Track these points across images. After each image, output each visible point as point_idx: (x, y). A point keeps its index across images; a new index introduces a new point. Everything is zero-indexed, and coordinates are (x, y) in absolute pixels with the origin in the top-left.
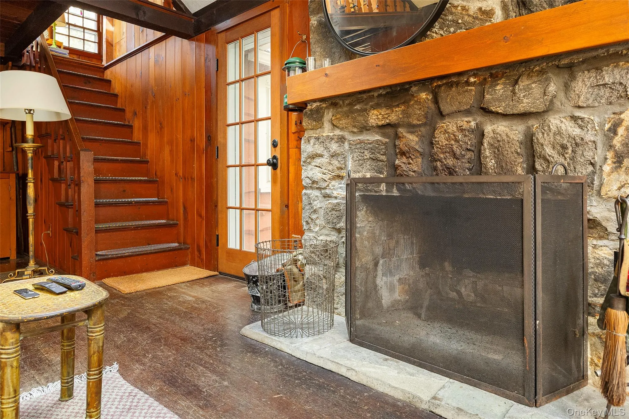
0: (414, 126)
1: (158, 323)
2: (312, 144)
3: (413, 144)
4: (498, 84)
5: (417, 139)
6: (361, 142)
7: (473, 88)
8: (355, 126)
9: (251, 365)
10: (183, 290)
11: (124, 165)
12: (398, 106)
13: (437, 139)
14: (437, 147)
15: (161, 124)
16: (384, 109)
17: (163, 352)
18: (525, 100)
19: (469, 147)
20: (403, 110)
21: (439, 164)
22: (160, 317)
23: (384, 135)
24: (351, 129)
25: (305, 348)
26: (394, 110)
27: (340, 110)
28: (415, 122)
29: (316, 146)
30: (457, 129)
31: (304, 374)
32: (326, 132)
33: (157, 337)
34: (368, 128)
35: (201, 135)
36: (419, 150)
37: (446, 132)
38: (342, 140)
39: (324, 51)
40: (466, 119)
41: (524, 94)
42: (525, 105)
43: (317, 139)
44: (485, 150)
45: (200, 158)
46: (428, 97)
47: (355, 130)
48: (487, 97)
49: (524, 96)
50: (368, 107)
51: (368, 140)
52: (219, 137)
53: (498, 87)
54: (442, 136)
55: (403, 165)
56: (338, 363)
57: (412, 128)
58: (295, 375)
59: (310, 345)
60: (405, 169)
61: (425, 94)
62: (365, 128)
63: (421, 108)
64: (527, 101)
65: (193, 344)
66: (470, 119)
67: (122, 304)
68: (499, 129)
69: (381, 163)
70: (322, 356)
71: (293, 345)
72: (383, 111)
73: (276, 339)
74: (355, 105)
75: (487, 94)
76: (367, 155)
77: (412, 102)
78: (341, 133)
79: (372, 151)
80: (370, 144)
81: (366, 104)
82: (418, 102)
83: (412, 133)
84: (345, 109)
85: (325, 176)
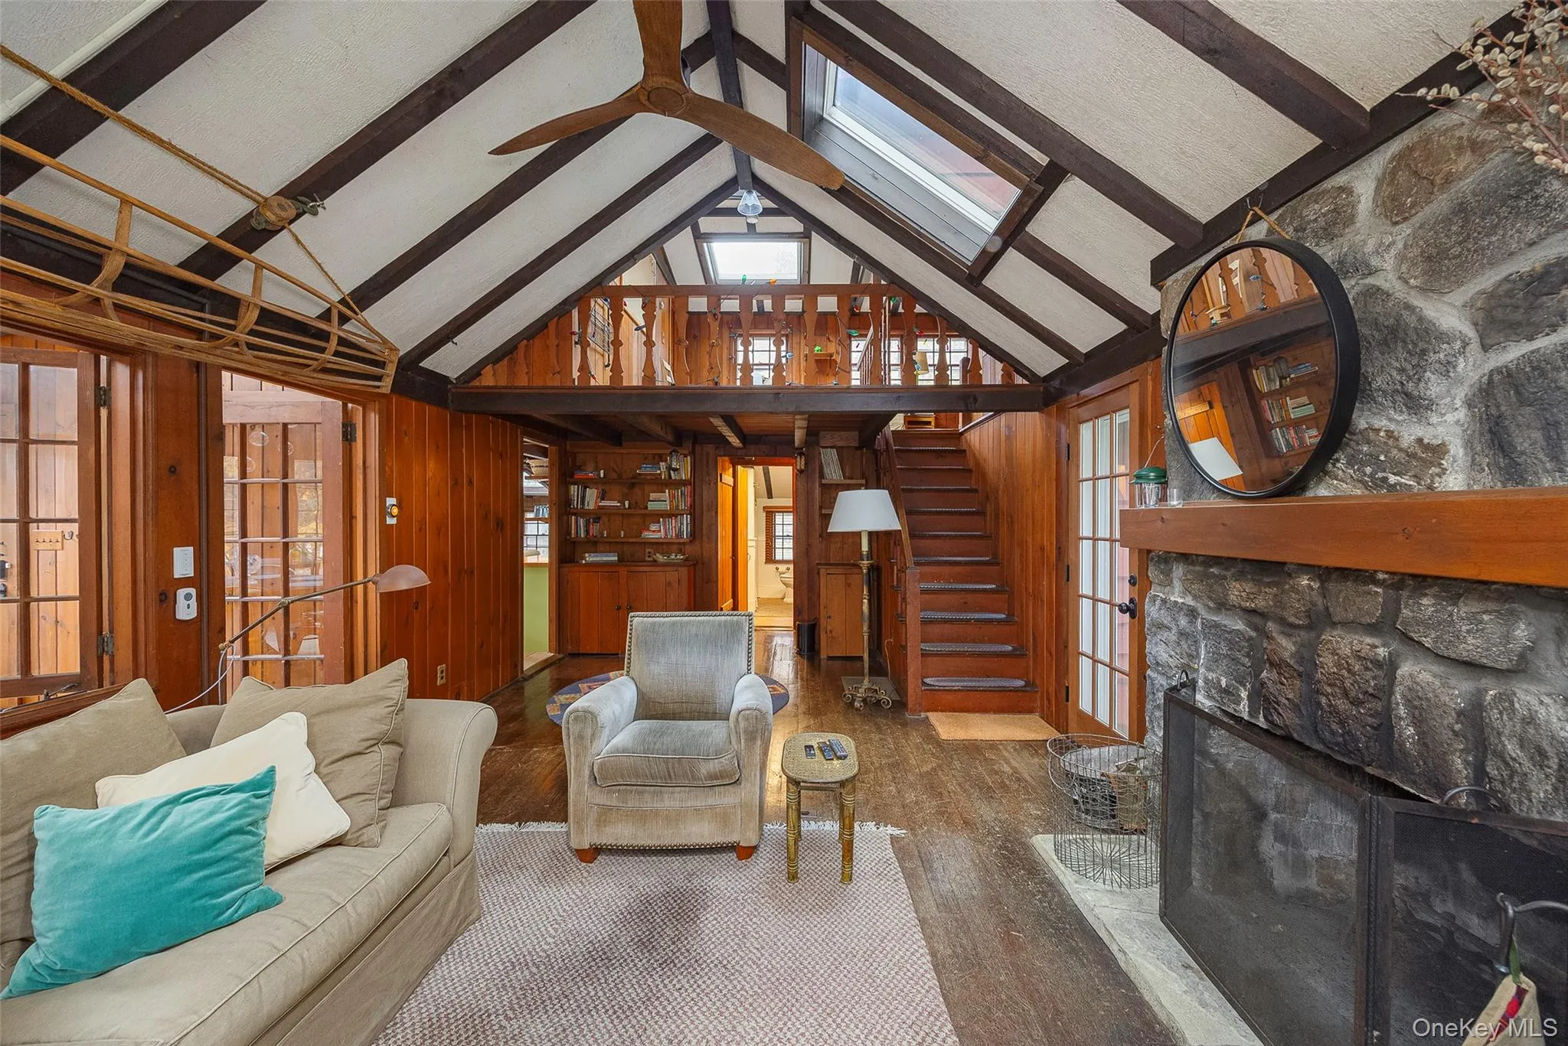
0: (1292, 626)
1: (953, 792)
2: (1157, 607)
3: (1286, 655)
4: (1426, 595)
5: (1293, 648)
6: (1217, 625)
7: (1380, 590)
8: (1210, 598)
9: (1015, 885)
10: (1006, 754)
11: (968, 568)
12: (1269, 585)
13: (1321, 659)
14: (1322, 673)
15: (1011, 517)
16: (1251, 585)
17: (939, 829)
18: (1470, 640)
19: (1371, 690)
20: (1275, 595)
21: (1324, 700)
22: (960, 785)
23: (1250, 624)
24: (1206, 600)
25: (1089, 897)
26: (1263, 590)
27: (1191, 568)
28: (1292, 619)
29: (1163, 611)
30: (1352, 653)
31: (1068, 926)
32: (1176, 595)
33: (944, 809)
34: (1228, 607)
35: (1051, 544)
36: (1295, 667)
37: (1334, 653)
38: (1192, 613)
39: (1182, 468)
40: (1369, 640)
41: (1468, 627)
42: (1470, 646)
43: (1164, 601)
44: (1397, 704)
45: (1050, 574)
46: (1312, 583)
47: (1212, 605)
48: (1406, 612)
49: (1468, 632)
50: (1228, 574)
51: (1225, 626)
52: (1070, 551)
53: (1425, 601)
54: (1330, 656)
55: (1270, 684)
56: (1112, 936)
57: (1288, 628)
58: (1055, 922)
59: (1099, 895)
60: (1272, 690)
61: (1308, 577)
62: (1222, 606)
63: (1299, 600)
64: (1473, 641)
65: (973, 832)
66: (1376, 641)
67: (932, 754)
68: (1420, 676)
69: (1242, 668)
70: (1100, 916)
71: (1077, 886)
72: (1249, 587)
73: (1063, 868)
74: (1211, 567)
75: (1405, 608)
76: (1224, 651)
77: (1287, 587)
78: (1192, 603)
79: (1231, 645)
80: (1229, 633)
81: (1227, 569)
82: (1294, 589)
83: (1288, 635)
84: (1198, 568)
85: (1171, 660)
